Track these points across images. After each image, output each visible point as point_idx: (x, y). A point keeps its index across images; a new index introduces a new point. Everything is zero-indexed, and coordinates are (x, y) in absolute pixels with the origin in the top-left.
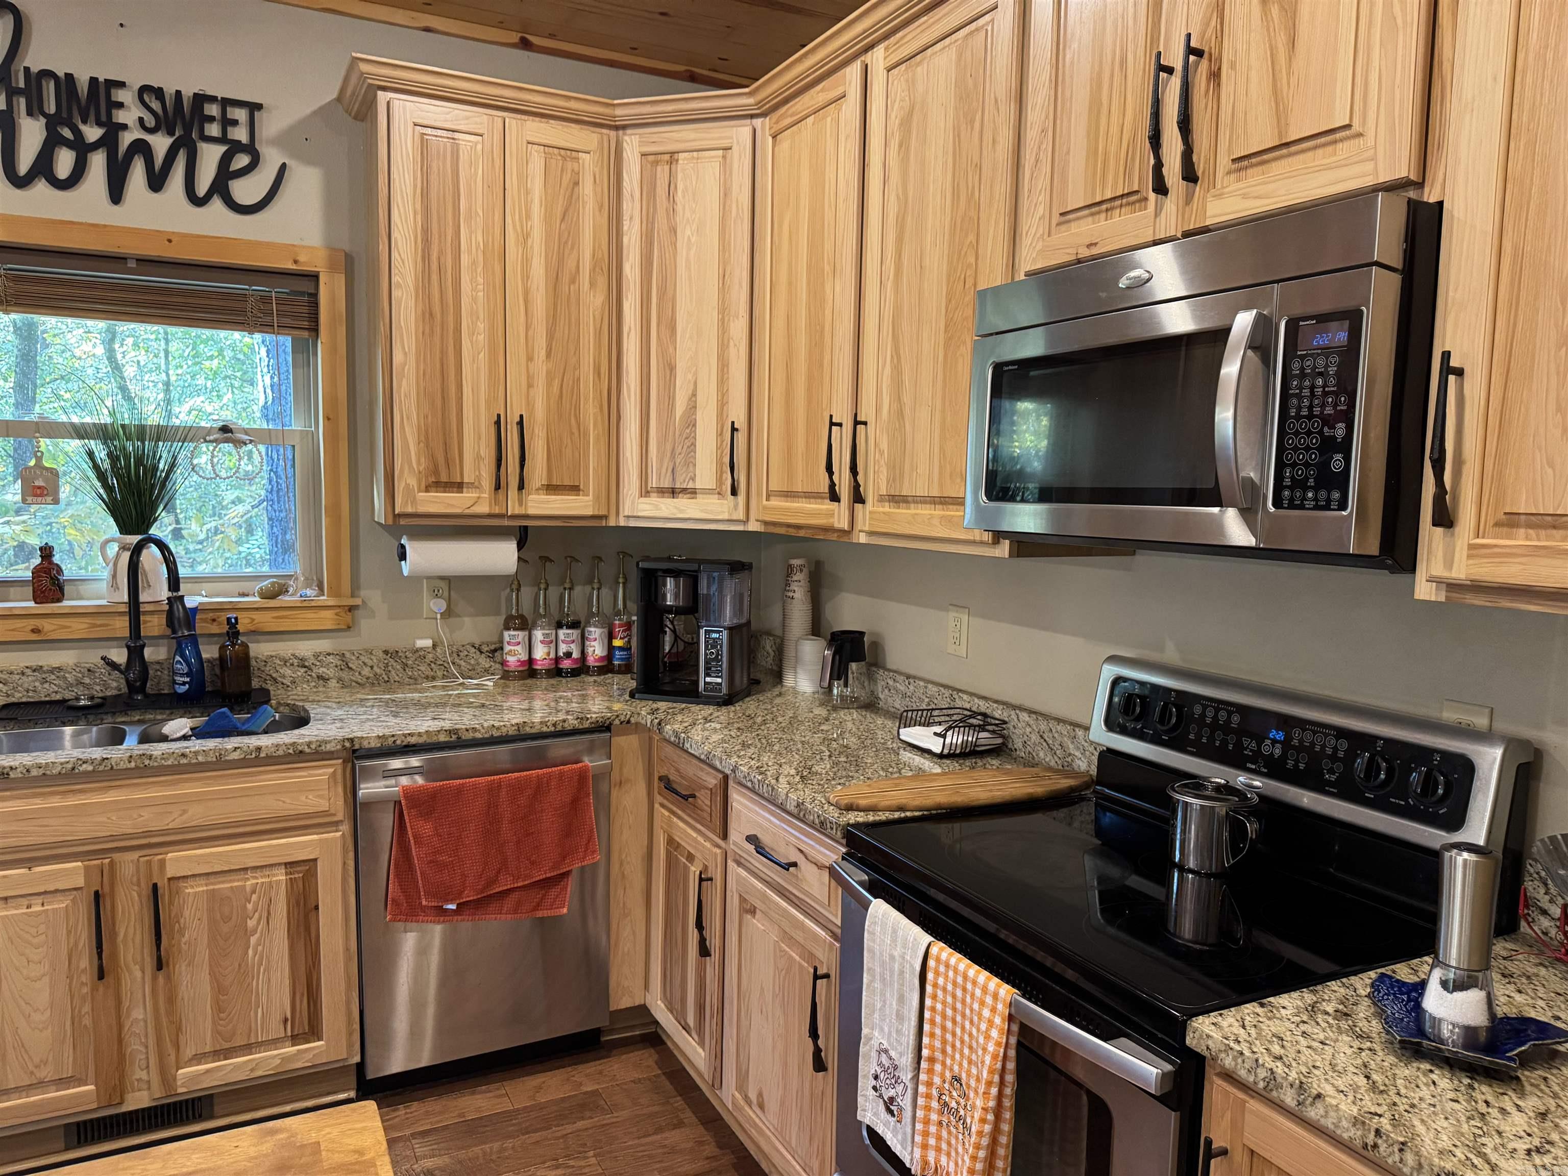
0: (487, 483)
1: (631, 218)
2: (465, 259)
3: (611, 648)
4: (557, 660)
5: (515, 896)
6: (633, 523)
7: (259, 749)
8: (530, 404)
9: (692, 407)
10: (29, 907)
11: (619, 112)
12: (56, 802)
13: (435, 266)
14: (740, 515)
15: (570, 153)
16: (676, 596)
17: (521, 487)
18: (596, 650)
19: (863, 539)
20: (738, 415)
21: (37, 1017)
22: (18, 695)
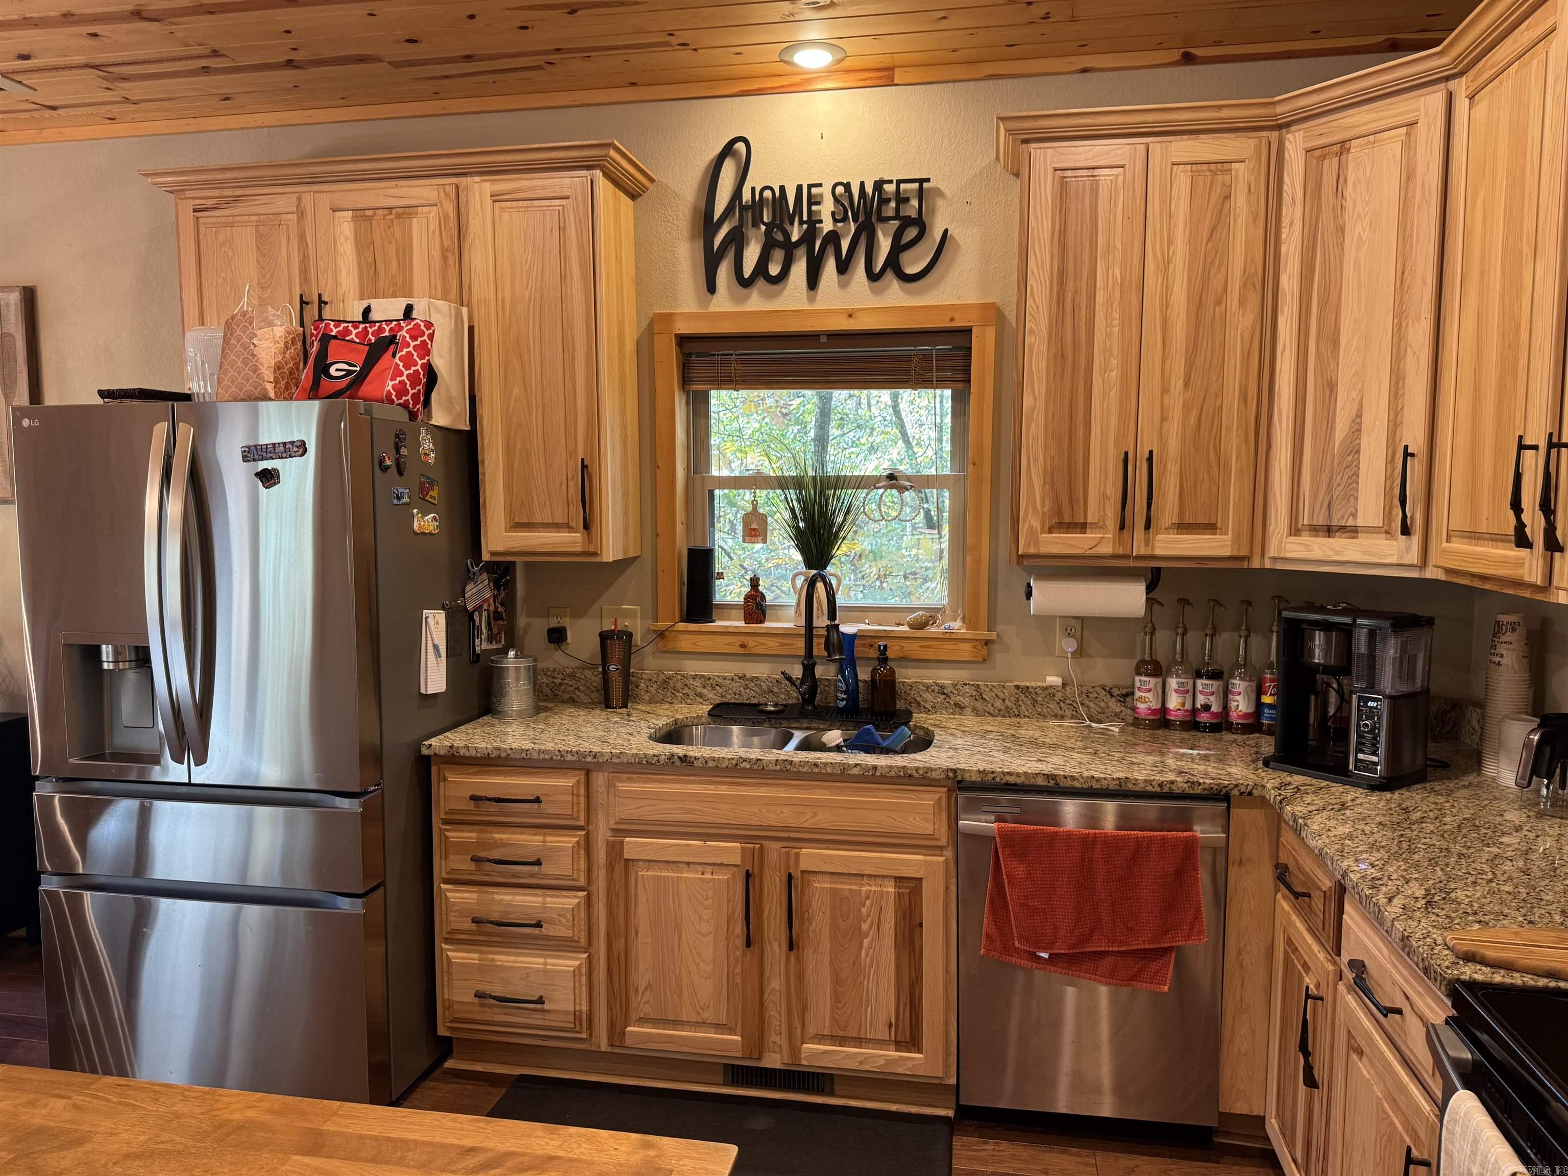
0: (1112, 522)
1: (1291, 224)
2: (1100, 296)
3: (1259, 705)
4: (1194, 711)
5: (1109, 959)
6: (1279, 566)
7: (875, 768)
8: (1162, 438)
9: (1356, 430)
10: (703, 874)
11: (1280, 109)
13: (1069, 307)
14: (1413, 557)
15: (1222, 165)
16: (1327, 652)
17: (1148, 526)
18: (1241, 704)
20: (1415, 438)
21: (704, 967)
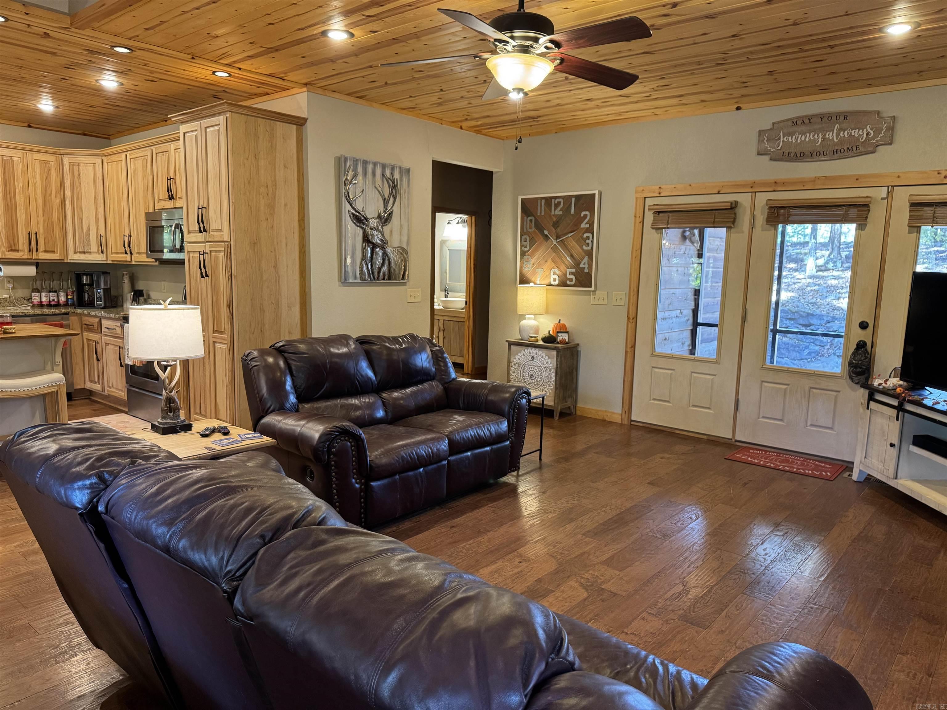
0: (26, 250)
1: (67, 180)
2: (17, 190)
3: (67, 299)
4: (50, 302)
6: (72, 261)
8: (38, 229)
9: (89, 229)
11: (61, 151)
13: (8, 192)
14: (105, 258)
15: (47, 162)
16: (87, 280)
17: (37, 251)
18: (63, 299)
19: (134, 263)
20: (102, 232)
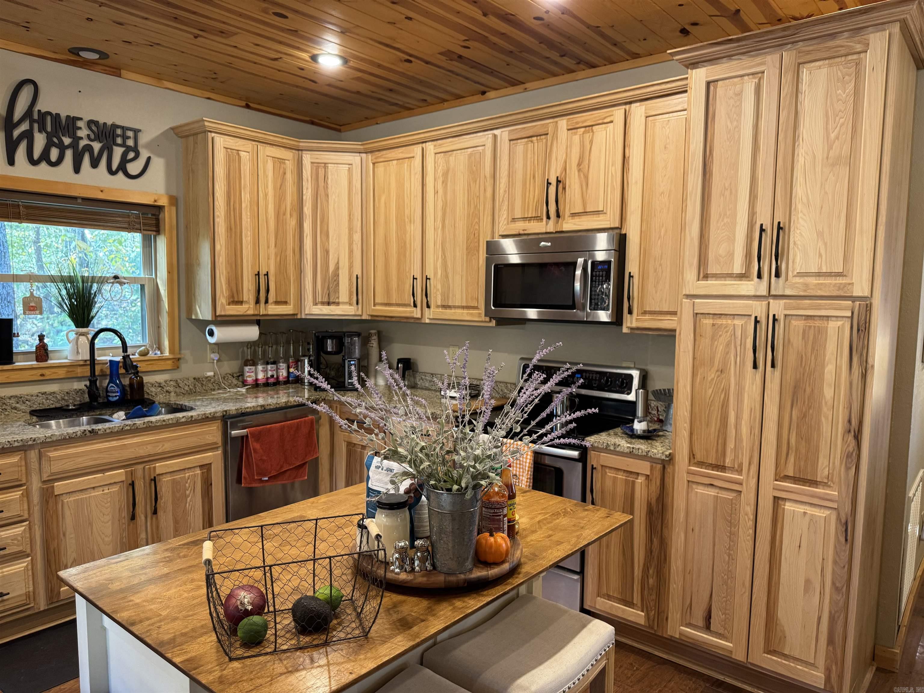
0: (252, 301)
1: (307, 189)
2: (244, 205)
4: (267, 378)
6: (308, 317)
7: (192, 417)
8: (268, 266)
9: (337, 268)
10: (103, 491)
11: (301, 144)
12: (114, 444)
13: (232, 208)
14: (359, 312)
15: (282, 161)
16: (333, 347)
17: (266, 302)
18: (283, 373)
19: (427, 321)
20: (357, 271)
21: (107, 539)
22: (35, 406)
